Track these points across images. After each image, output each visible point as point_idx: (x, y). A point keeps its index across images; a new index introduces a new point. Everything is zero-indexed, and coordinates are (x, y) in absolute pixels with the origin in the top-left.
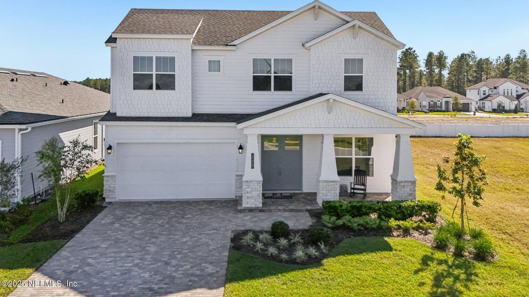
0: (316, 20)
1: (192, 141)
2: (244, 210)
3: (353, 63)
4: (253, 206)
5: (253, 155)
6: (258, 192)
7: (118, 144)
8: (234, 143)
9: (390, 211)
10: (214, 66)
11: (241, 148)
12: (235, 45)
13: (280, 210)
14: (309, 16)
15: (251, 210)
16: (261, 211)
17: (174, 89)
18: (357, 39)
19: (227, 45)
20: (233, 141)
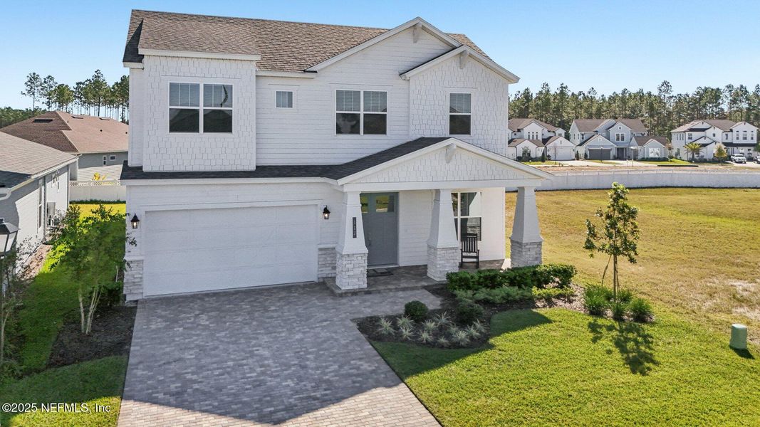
0: (415, 42)
1: (258, 205)
2: (346, 293)
3: (460, 100)
4: (357, 287)
5: (354, 219)
6: (362, 269)
7: (146, 212)
8: (317, 205)
9: (526, 279)
10: (286, 99)
11: (326, 211)
12: (316, 72)
13: (390, 290)
14: (407, 38)
15: (354, 293)
16: (368, 293)
17: (230, 131)
18: (465, 69)
19: (305, 71)
20: (315, 202)
